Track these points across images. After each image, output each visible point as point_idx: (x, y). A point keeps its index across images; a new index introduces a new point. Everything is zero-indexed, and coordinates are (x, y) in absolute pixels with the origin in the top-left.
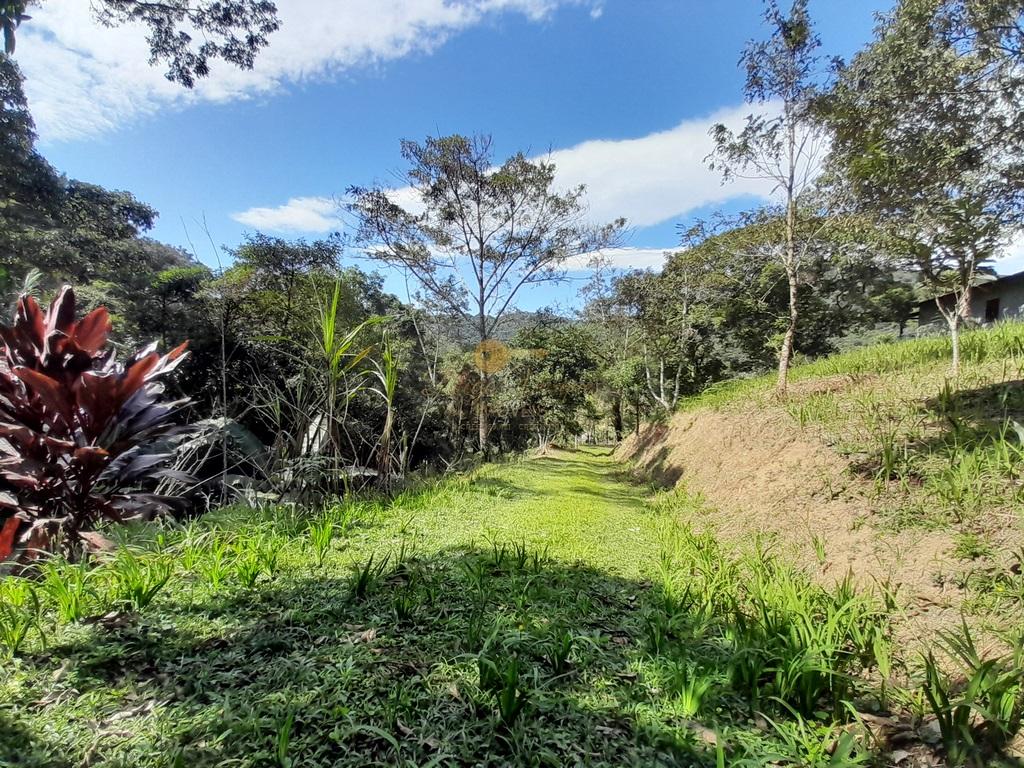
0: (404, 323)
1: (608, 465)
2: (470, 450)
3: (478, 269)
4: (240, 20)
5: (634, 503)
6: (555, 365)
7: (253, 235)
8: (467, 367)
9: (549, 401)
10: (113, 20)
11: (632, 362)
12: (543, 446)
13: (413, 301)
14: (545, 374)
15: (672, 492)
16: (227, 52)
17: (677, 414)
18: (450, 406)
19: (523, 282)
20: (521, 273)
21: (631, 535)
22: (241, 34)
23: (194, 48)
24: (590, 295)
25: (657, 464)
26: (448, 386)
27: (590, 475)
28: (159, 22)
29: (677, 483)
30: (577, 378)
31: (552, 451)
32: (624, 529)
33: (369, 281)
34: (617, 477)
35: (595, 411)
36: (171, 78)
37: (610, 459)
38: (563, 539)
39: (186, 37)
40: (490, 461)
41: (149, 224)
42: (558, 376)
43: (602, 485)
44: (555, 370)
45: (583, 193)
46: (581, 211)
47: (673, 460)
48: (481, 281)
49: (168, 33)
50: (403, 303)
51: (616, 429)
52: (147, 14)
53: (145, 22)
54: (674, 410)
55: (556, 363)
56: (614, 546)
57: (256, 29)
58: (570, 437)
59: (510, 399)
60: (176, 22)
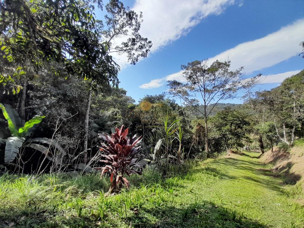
0: (180, 111)
1: (259, 164)
2: (201, 150)
3: (204, 97)
4: (144, 47)
5: (275, 188)
6: (231, 124)
7: (146, 95)
8: (199, 124)
9: (230, 136)
10: (121, 54)
11: (268, 123)
12: (228, 152)
13: (182, 105)
14: (228, 127)
15: (295, 186)
16: (142, 55)
17: (294, 148)
18: (194, 136)
19: (220, 100)
20: (219, 97)
21: (277, 207)
22: (144, 50)
23: (135, 56)
24: (246, 99)
25: (285, 170)
26: (193, 130)
27: (251, 169)
28: (129, 52)
29: (297, 182)
30: (242, 128)
31: (232, 154)
32: (273, 203)
33: (171, 102)
34: (265, 172)
35: (250, 139)
36: (131, 64)
37: (259, 160)
38: (248, 207)
39: (134, 54)
40: (209, 157)
41: (126, 94)
42: (233, 127)
43: (258, 176)
44: (232, 126)
45: (242, 69)
46: (242, 75)
47: (294, 170)
48: (205, 100)
49: (131, 54)
50: (179, 105)
51: (261, 148)
52: (127, 51)
53: (127, 53)
54: (292, 146)
55: (232, 123)
56: (270, 213)
57: (147, 48)
58: (239, 148)
59: (215, 134)
60: (132, 51)
